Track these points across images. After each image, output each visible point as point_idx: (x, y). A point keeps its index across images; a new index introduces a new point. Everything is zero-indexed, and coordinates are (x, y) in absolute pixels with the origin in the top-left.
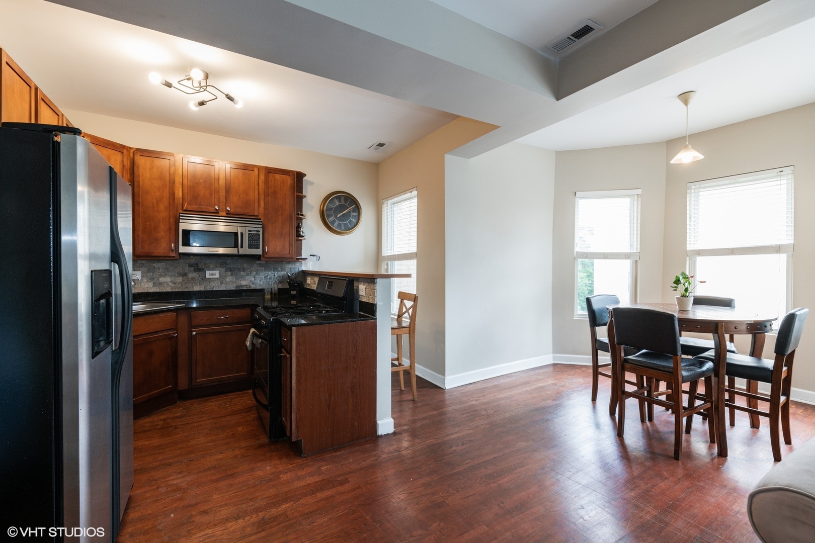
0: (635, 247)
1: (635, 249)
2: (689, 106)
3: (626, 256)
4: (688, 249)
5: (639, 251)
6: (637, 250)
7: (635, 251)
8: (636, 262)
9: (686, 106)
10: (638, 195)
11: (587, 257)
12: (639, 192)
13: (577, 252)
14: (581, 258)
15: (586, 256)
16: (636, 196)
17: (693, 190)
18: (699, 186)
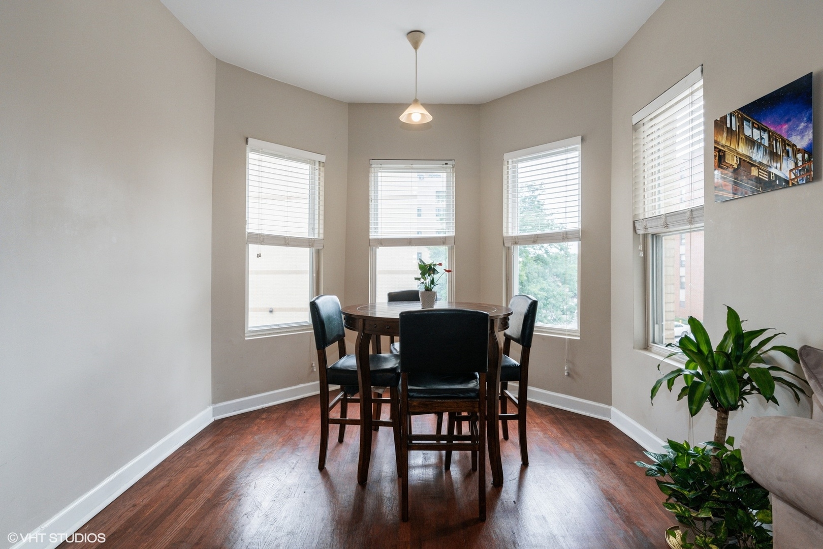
0: (316, 231)
1: (318, 234)
2: (417, 50)
3: (309, 243)
4: (371, 237)
5: (322, 236)
6: (319, 236)
7: (316, 237)
8: (318, 252)
9: (414, 50)
10: (320, 162)
11: (263, 241)
12: (323, 158)
13: (249, 233)
14: (256, 243)
15: (262, 239)
16: (317, 164)
17: (373, 169)
18: (380, 165)
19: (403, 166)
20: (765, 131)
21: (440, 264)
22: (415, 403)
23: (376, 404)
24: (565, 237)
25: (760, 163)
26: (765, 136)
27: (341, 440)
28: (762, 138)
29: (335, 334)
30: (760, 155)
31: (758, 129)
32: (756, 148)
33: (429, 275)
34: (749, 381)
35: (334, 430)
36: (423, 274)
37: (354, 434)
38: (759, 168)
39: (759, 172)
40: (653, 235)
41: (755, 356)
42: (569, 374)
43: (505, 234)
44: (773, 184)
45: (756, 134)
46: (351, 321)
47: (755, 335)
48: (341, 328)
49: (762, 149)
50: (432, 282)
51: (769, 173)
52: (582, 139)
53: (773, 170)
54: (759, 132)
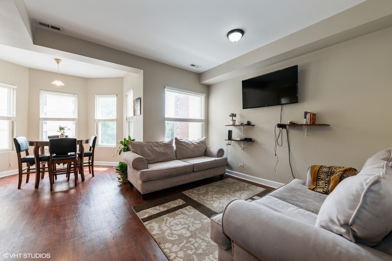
0: (12, 114)
3: (9, 118)
4: (40, 117)
5: (15, 116)
6: (13, 116)
8: (13, 122)
9: (57, 64)
10: (13, 88)
12: (15, 87)
17: (41, 93)
18: (45, 92)
19: (56, 93)
21: (66, 127)
22: (55, 162)
23: (42, 173)
24: (112, 120)
27: (27, 182)
29: (25, 149)
33: (63, 130)
35: (24, 177)
36: (60, 130)
37: (33, 178)
40: (131, 121)
42: (113, 156)
43: (96, 118)
46: (31, 144)
48: (27, 147)
50: (64, 132)
52: (116, 95)
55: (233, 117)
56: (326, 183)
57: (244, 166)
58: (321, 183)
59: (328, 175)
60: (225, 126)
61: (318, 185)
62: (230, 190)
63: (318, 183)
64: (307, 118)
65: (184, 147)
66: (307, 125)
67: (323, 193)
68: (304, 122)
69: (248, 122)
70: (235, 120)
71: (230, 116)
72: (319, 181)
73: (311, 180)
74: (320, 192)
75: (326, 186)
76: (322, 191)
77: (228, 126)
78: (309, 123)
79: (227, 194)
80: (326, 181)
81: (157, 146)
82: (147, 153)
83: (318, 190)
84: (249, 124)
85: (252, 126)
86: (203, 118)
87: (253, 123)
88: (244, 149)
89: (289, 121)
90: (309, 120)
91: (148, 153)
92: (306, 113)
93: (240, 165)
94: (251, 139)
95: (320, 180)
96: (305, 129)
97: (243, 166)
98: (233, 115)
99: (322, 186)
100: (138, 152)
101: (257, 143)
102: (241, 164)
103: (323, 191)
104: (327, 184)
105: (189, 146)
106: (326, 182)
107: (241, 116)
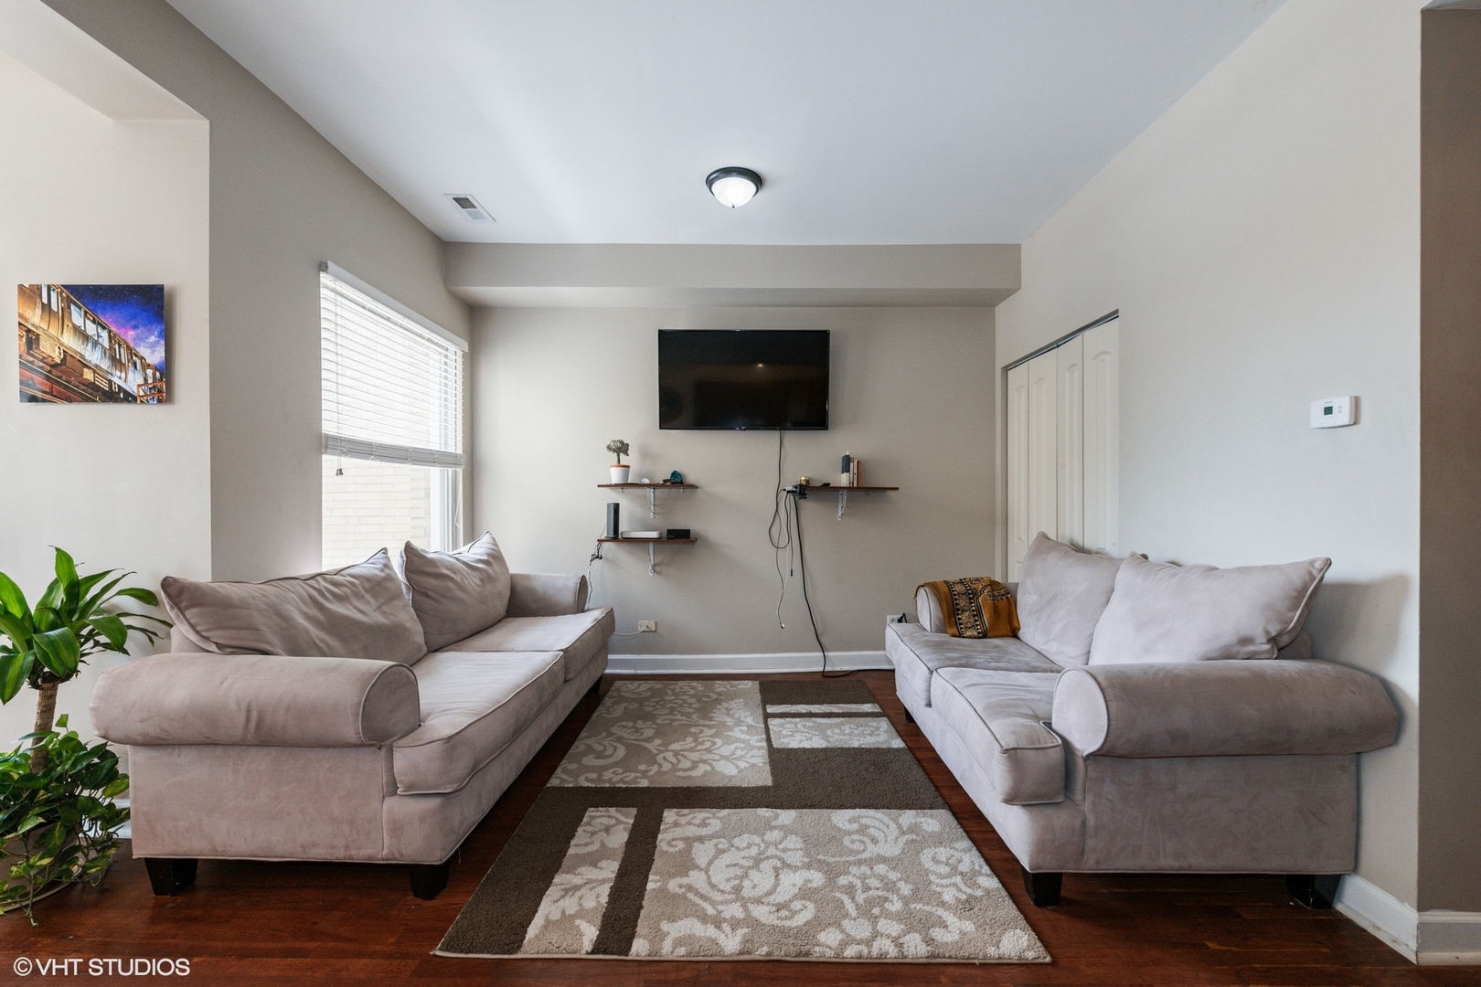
20: (104, 328)
25: (97, 366)
26: (104, 334)
28: (99, 336)
30: (96, 355)
31: (94, 322)
32: (90, 345)
34: (90, 636)
38: (95, 372)
39: (95, 376)
41: (95, 608)
44: (116, 396)
45: (91, 329)
47: (94, 581)
49: (99, 348)
51: (110, 382)
53: (115, 380)
54: (95, 326)
55: (619, 455)
56: (974, 616)
57: (659, 628)
58: (965, 617)
59: (971, 598)
60: (599, 486)
61: (961, 624)
62: (689, 715)
63: (960, 619)
64: (851, 472)
65: (450, 584)
66: (850, 489)
67: (979, 638)
68: (844, 480)
69: (675, 474)
70: (628, 467)
71: (609, 448)
72: (958, 614)
73: (941, 615)
74: (975, 638)
75: (976, 621)
76: (976, 634)
77: (607, 486)
78: (855, 485)
79: (702, 728)
80: (973, 611)
81: (338, 598)
82: (318, 642)
83: (969, 633)
84: (676, 481)
85: (687, 491)
86: (456, 446)
87: (691, 477)
88: (658, 569)
89: (803, 478)
90: (856, 477)
91: (318, 638)
92: (847, 461)
93: (645, 629)
94: (688, 532)
95: (960, 612)
96: (843, 499)
97: (654, 629)
98: (622, 448)
99: (969, 625)
100: (268, 643)
101: (708, 544)
102: (646, 622)
103: (979, 633)
104: (976, 618)
105: (466, 581)
106: (975, 613)
107: (645, 454)
